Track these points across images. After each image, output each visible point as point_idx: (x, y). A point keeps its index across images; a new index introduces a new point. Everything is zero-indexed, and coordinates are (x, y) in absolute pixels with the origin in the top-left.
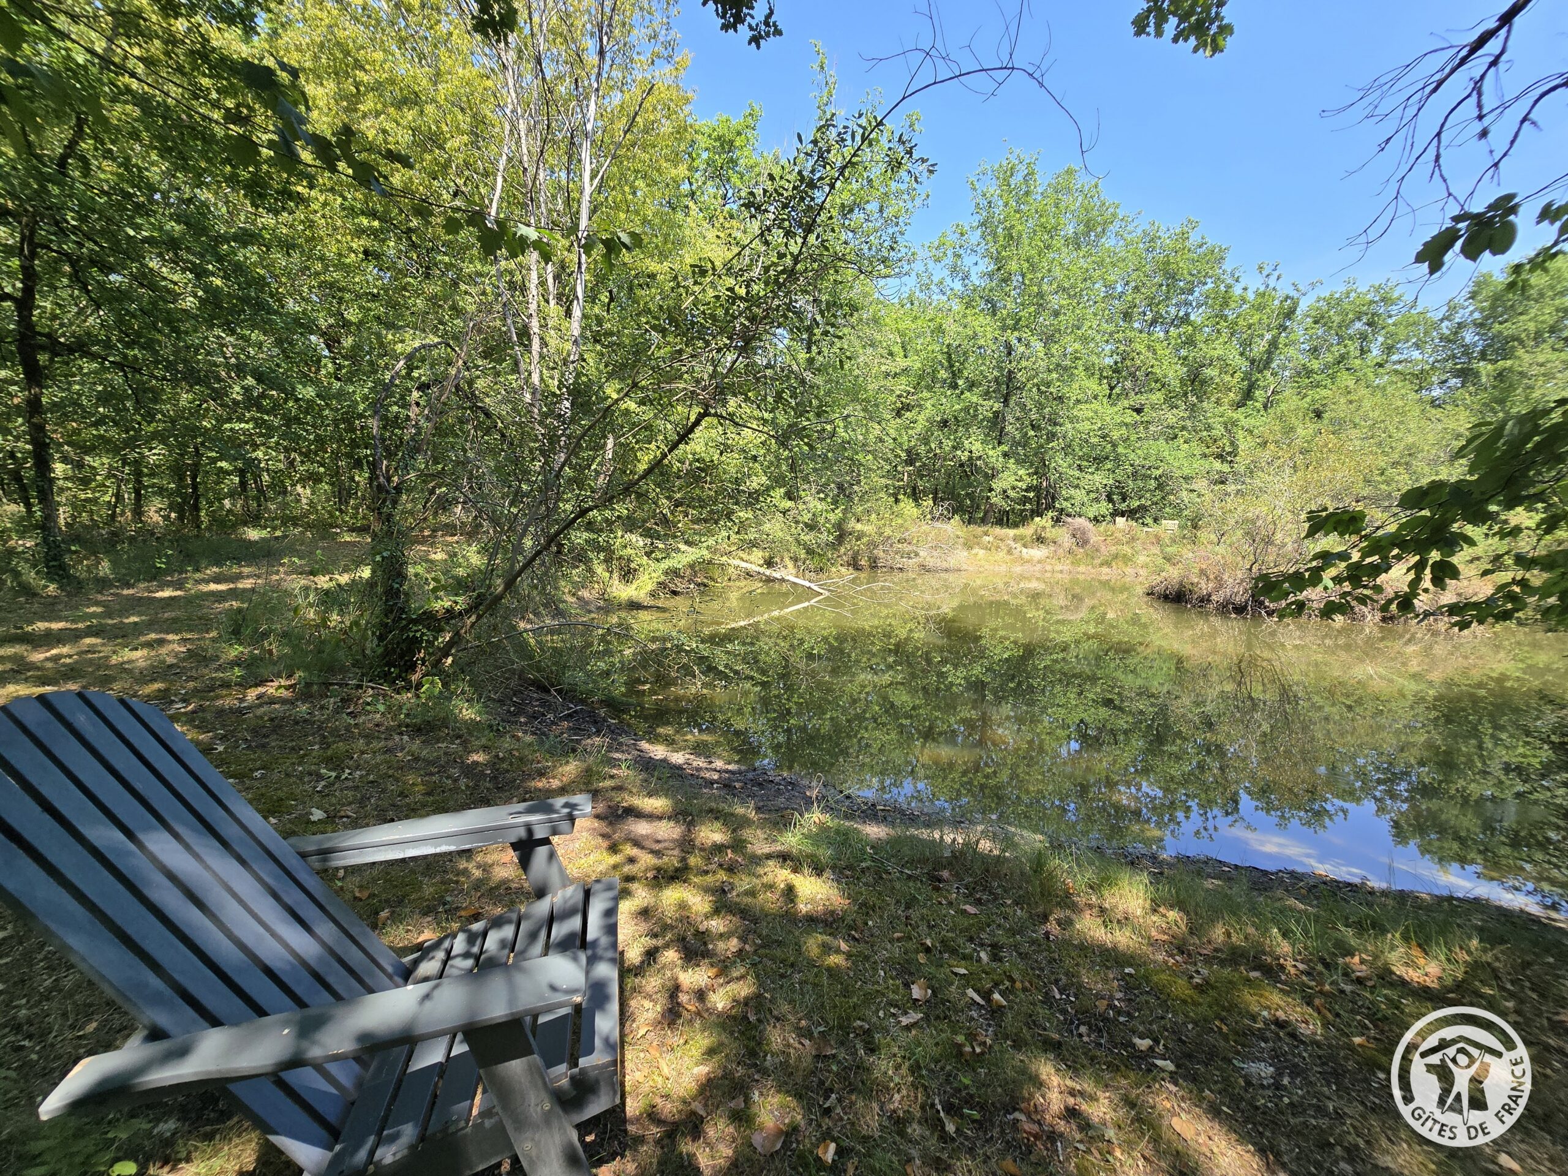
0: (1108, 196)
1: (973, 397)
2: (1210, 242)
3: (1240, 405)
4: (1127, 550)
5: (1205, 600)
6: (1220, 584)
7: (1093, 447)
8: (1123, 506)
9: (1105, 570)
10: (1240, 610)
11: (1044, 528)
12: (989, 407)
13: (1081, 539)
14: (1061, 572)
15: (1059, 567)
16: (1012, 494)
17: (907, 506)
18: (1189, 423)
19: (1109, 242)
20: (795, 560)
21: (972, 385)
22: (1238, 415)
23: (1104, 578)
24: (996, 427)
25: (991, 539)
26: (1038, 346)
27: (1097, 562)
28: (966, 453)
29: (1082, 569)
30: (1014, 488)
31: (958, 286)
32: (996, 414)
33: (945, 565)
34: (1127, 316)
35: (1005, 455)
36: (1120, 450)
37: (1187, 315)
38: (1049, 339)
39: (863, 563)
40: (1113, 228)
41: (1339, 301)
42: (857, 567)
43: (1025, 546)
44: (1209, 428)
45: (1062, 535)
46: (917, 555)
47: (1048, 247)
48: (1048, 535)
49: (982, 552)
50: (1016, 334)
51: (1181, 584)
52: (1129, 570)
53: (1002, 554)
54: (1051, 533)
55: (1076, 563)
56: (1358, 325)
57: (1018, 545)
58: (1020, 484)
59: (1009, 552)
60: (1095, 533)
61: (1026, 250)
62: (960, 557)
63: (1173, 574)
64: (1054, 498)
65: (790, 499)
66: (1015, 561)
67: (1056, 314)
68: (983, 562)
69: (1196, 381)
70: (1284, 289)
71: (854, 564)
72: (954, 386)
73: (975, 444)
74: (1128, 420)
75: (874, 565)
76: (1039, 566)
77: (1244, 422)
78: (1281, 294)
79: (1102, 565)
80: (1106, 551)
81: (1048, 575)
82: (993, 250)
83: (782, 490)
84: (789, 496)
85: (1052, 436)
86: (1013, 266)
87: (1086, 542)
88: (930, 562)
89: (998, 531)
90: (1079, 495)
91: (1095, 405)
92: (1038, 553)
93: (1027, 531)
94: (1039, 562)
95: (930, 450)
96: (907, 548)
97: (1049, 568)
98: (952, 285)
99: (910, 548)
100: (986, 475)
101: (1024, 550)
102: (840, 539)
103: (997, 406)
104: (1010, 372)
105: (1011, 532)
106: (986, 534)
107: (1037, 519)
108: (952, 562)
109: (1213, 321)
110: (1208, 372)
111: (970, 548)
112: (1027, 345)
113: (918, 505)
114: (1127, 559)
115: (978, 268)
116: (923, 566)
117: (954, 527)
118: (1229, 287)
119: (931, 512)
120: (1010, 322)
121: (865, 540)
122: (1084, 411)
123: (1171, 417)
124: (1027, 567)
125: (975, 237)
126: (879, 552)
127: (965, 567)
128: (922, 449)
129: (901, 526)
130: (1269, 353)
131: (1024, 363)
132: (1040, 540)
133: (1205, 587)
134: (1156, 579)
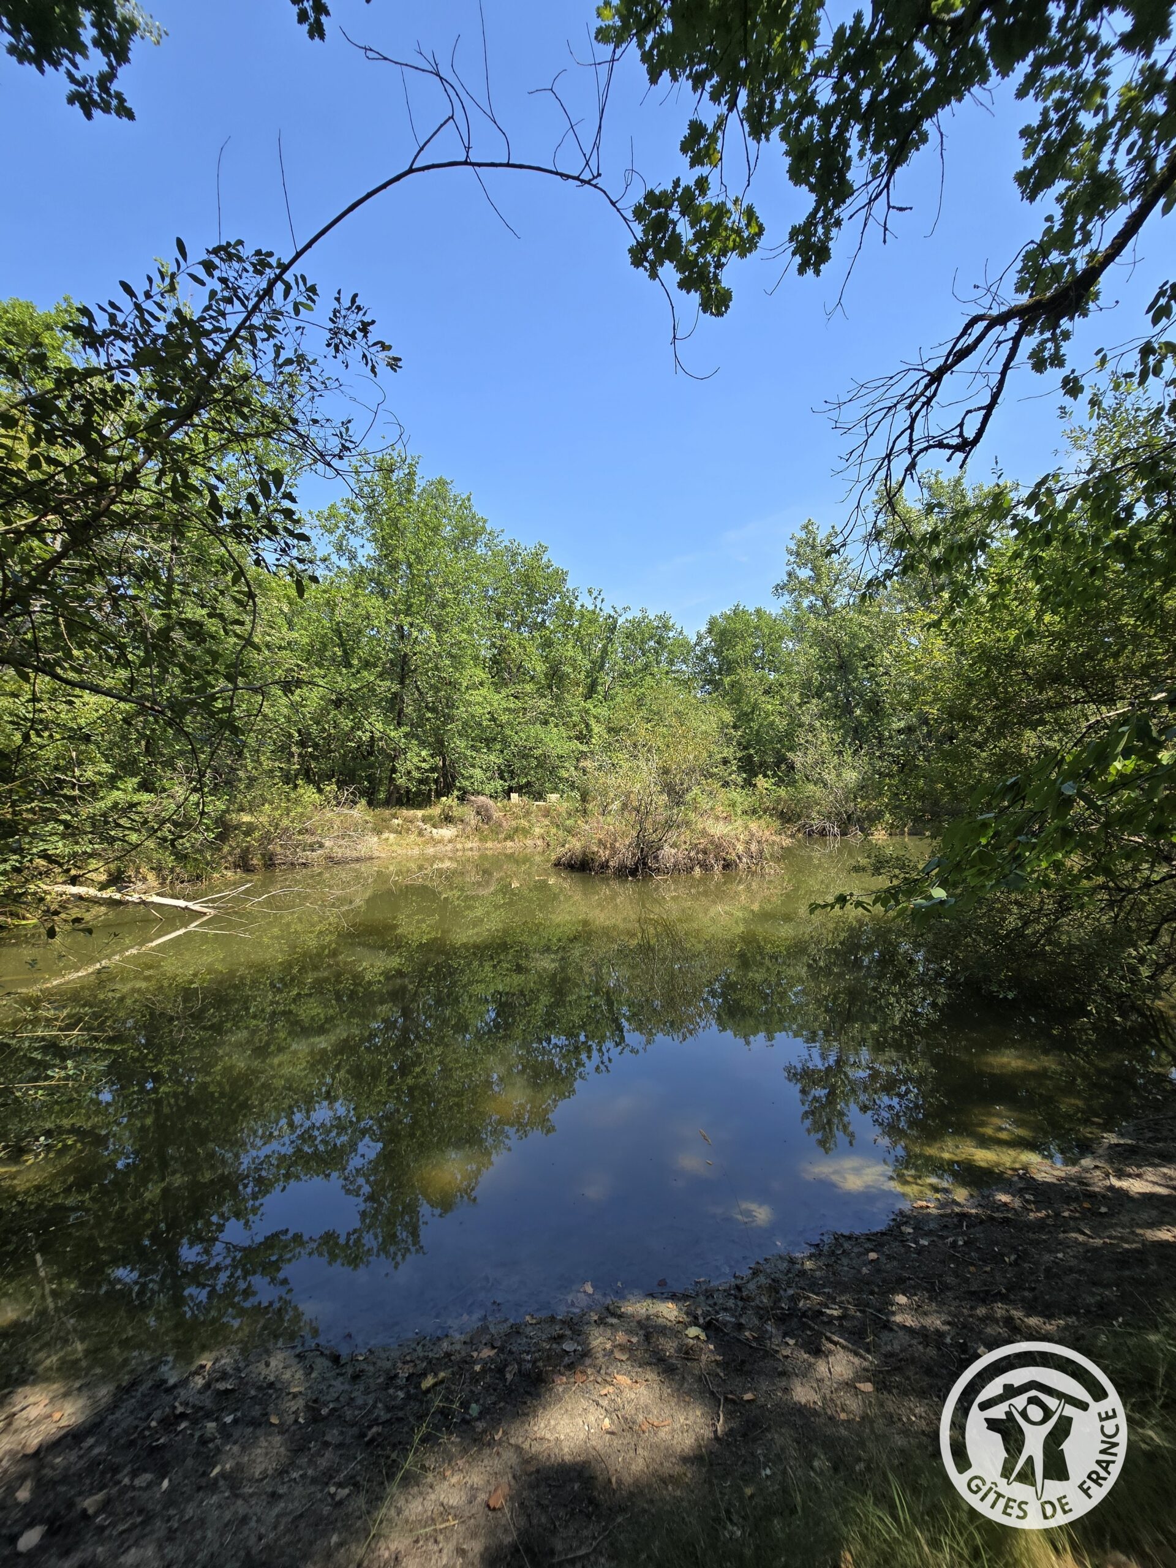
0: (479, 510)
1: (368, 676)
2: (556, 564)
3: (587, 697)
4: (524, 823)
5: (605, 866)
6: (614, 851)
7: (484, 730)
8: (514, 783)
9: (509, 844)
10: (633, 872)
11: (450, 807)
12: (387, 686)
13: (484, 814)
14: (471, 849)
15: (469, 845)
16: (416, 774)
17: (308, 793)
18: (556, 710)
19: (480, 550)
20: (158, 869)
21: (367, 665)
22: (589, 705)
23: (509, 851)
24: (394, 708)
25: (400, 821)
26: (429, 632)
27: (502, 836)
28: (368, 734)
29: (489, 845)
30: (418, 768)
31: (344, 564)
32: (395, 694)
33: (355, 854)
34: (499, 616)
35: (406, 736)
36: (508, 732)
37: (544, 621)
38: (438, 627)
39: (255, 862)
40: (484, 538)
41: (639, 623)
42: (248, 869)
43: (434, 826)
44: (570, 715)
45: (467, 812)
46: (321, 846)
47: (431, 543)
48: (455, 814)
49: (392, 836)
50: (409, 619)
51: (584, 853)
52: (529, 842)
53: (413, 837)
54: (458, 811)
55: (483, 839)
56: (652, 643)
57: (428, 826)
58: (423, 765)
59: (420, 834)
60: (495, 808)
61: (410, 541)
62: (371, 844)
63: (575, 845)
64: (454, 778)
65: (148, 790)
66: (426, 843)
67: (443, 606)
68: (395, 848)
69: (555, 677)
70: (608, 610)
71: (244, 864)
72: (349, 665)
73: (376, 724)
74: (512, 706)
75: (270, 862)
76: (450, 847)
77: (594, 711)
78: (605, 613)
79: (505, 839)
80: (508, 824)
81: (460, 854)
82: (379, 536)
83: (136, 780)
84: (146, 786)
85: (450, 719)
86: (400, 555)
87: (489, 818)
88: (338, 853)
89: (407, 813)
90: (478, 773)
91: (483, 691)
92: (447, 832)
93: (435, 811)
94: (450, 841)
95: (324, 730)
96: (310, 839)
97: (459, 846)
98: (338, 563)
99: (314, 839)
100: (388, 756)
101: (434, 831)
102: (222, 837)
103: (395, 688)
104: (406, 655)
105: (419, 813)
106: (395, 816)
107: (444, 799)
108: (362, 850)
109: (561, 629)
110: (567, 669)
111: (379, 832)
112: (421, 630)
113: (320, 791)
114: (526, 832)
115: (366, 551)
116: (330, 858)
117: (360, 812)
118: (571, 603)
119: (336, 798)
120: (401, 607)
121: (257, 834)
122: (475, 696)
123: (543, 704)
124: (440, 847)
125: (360, 519)
126: (275, 847)
127: (376, 854)
128: (314, 729)
129: (302, 814)
130: (602, 658)
131: (418, 648)
132: (448, 819)
133: (604, 854)
134: (560, 851)
